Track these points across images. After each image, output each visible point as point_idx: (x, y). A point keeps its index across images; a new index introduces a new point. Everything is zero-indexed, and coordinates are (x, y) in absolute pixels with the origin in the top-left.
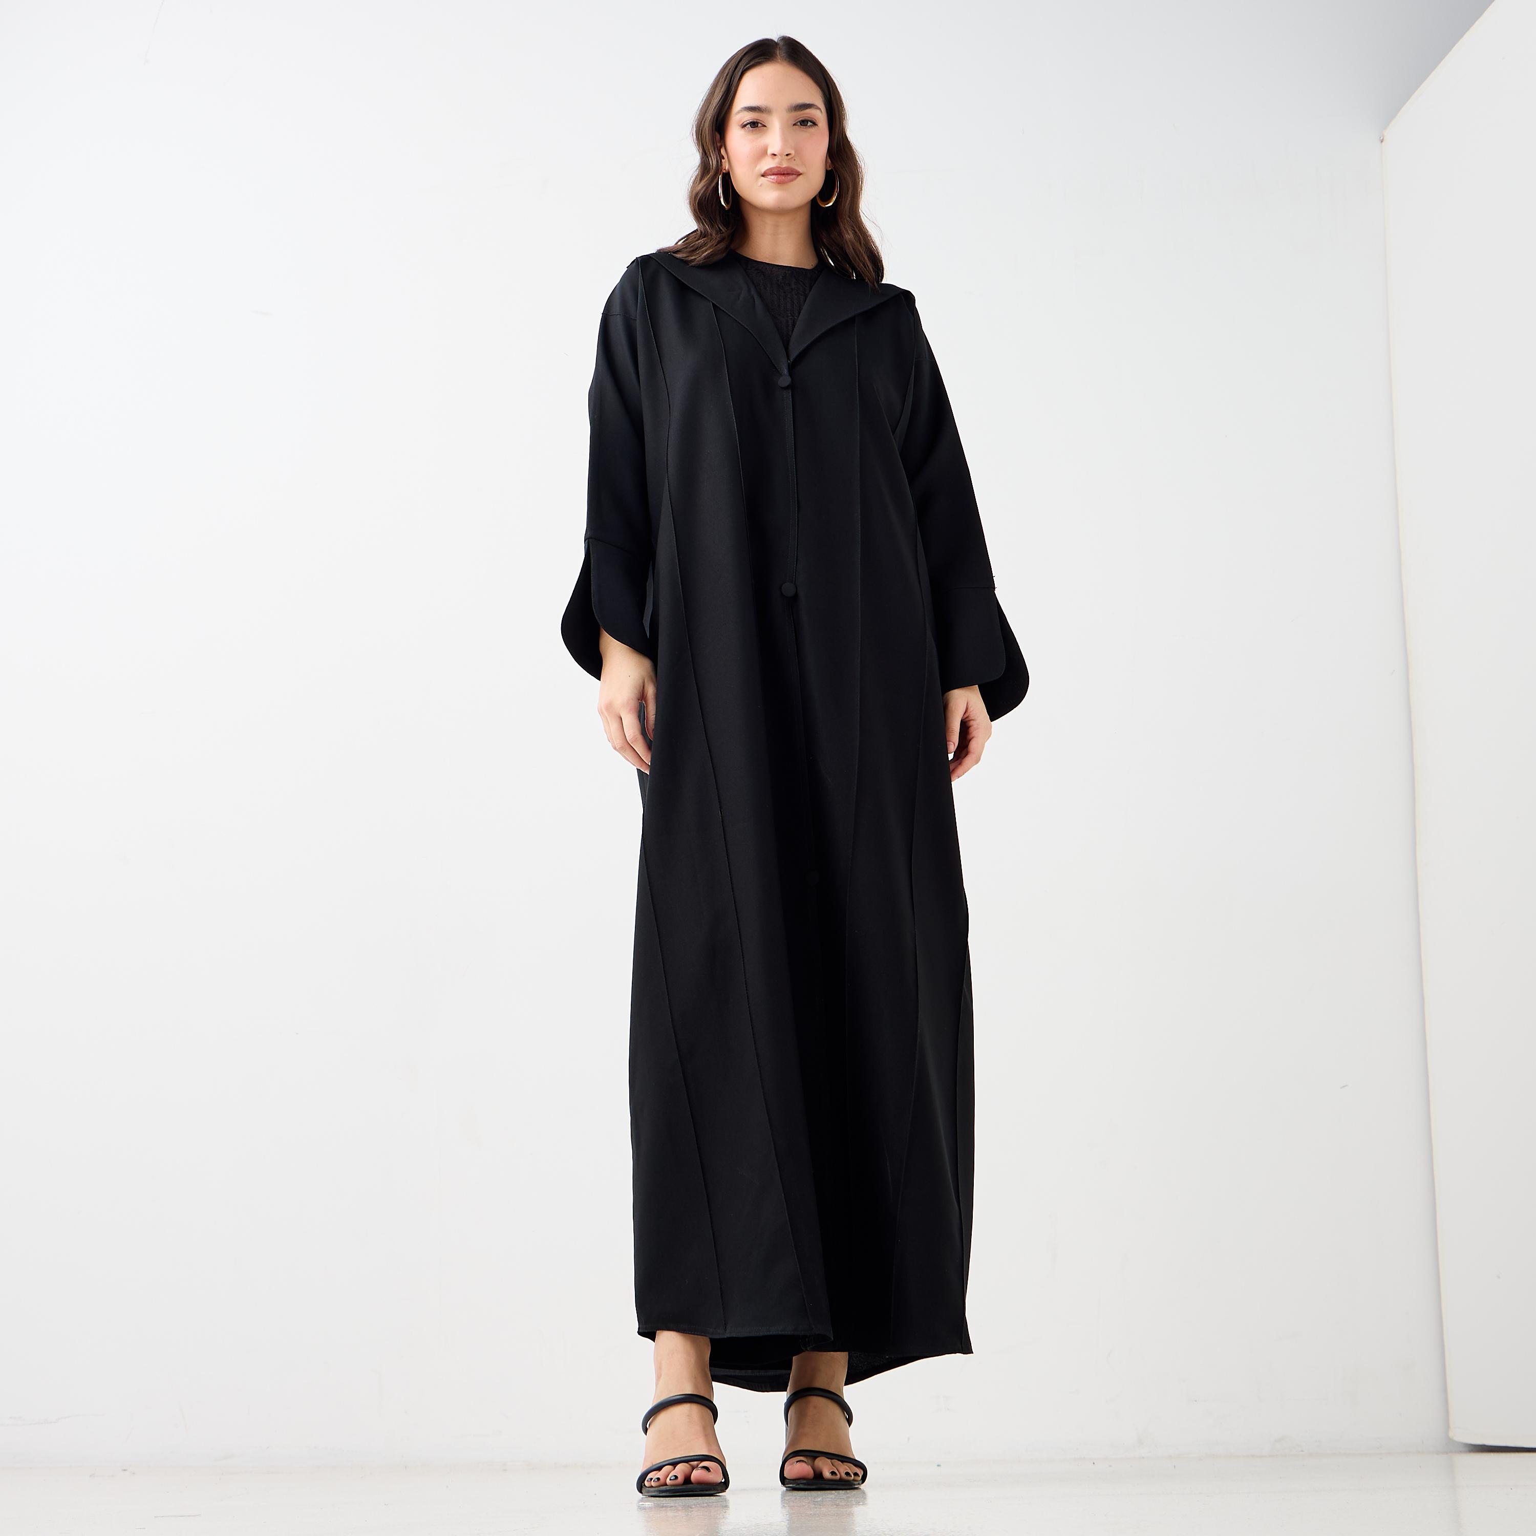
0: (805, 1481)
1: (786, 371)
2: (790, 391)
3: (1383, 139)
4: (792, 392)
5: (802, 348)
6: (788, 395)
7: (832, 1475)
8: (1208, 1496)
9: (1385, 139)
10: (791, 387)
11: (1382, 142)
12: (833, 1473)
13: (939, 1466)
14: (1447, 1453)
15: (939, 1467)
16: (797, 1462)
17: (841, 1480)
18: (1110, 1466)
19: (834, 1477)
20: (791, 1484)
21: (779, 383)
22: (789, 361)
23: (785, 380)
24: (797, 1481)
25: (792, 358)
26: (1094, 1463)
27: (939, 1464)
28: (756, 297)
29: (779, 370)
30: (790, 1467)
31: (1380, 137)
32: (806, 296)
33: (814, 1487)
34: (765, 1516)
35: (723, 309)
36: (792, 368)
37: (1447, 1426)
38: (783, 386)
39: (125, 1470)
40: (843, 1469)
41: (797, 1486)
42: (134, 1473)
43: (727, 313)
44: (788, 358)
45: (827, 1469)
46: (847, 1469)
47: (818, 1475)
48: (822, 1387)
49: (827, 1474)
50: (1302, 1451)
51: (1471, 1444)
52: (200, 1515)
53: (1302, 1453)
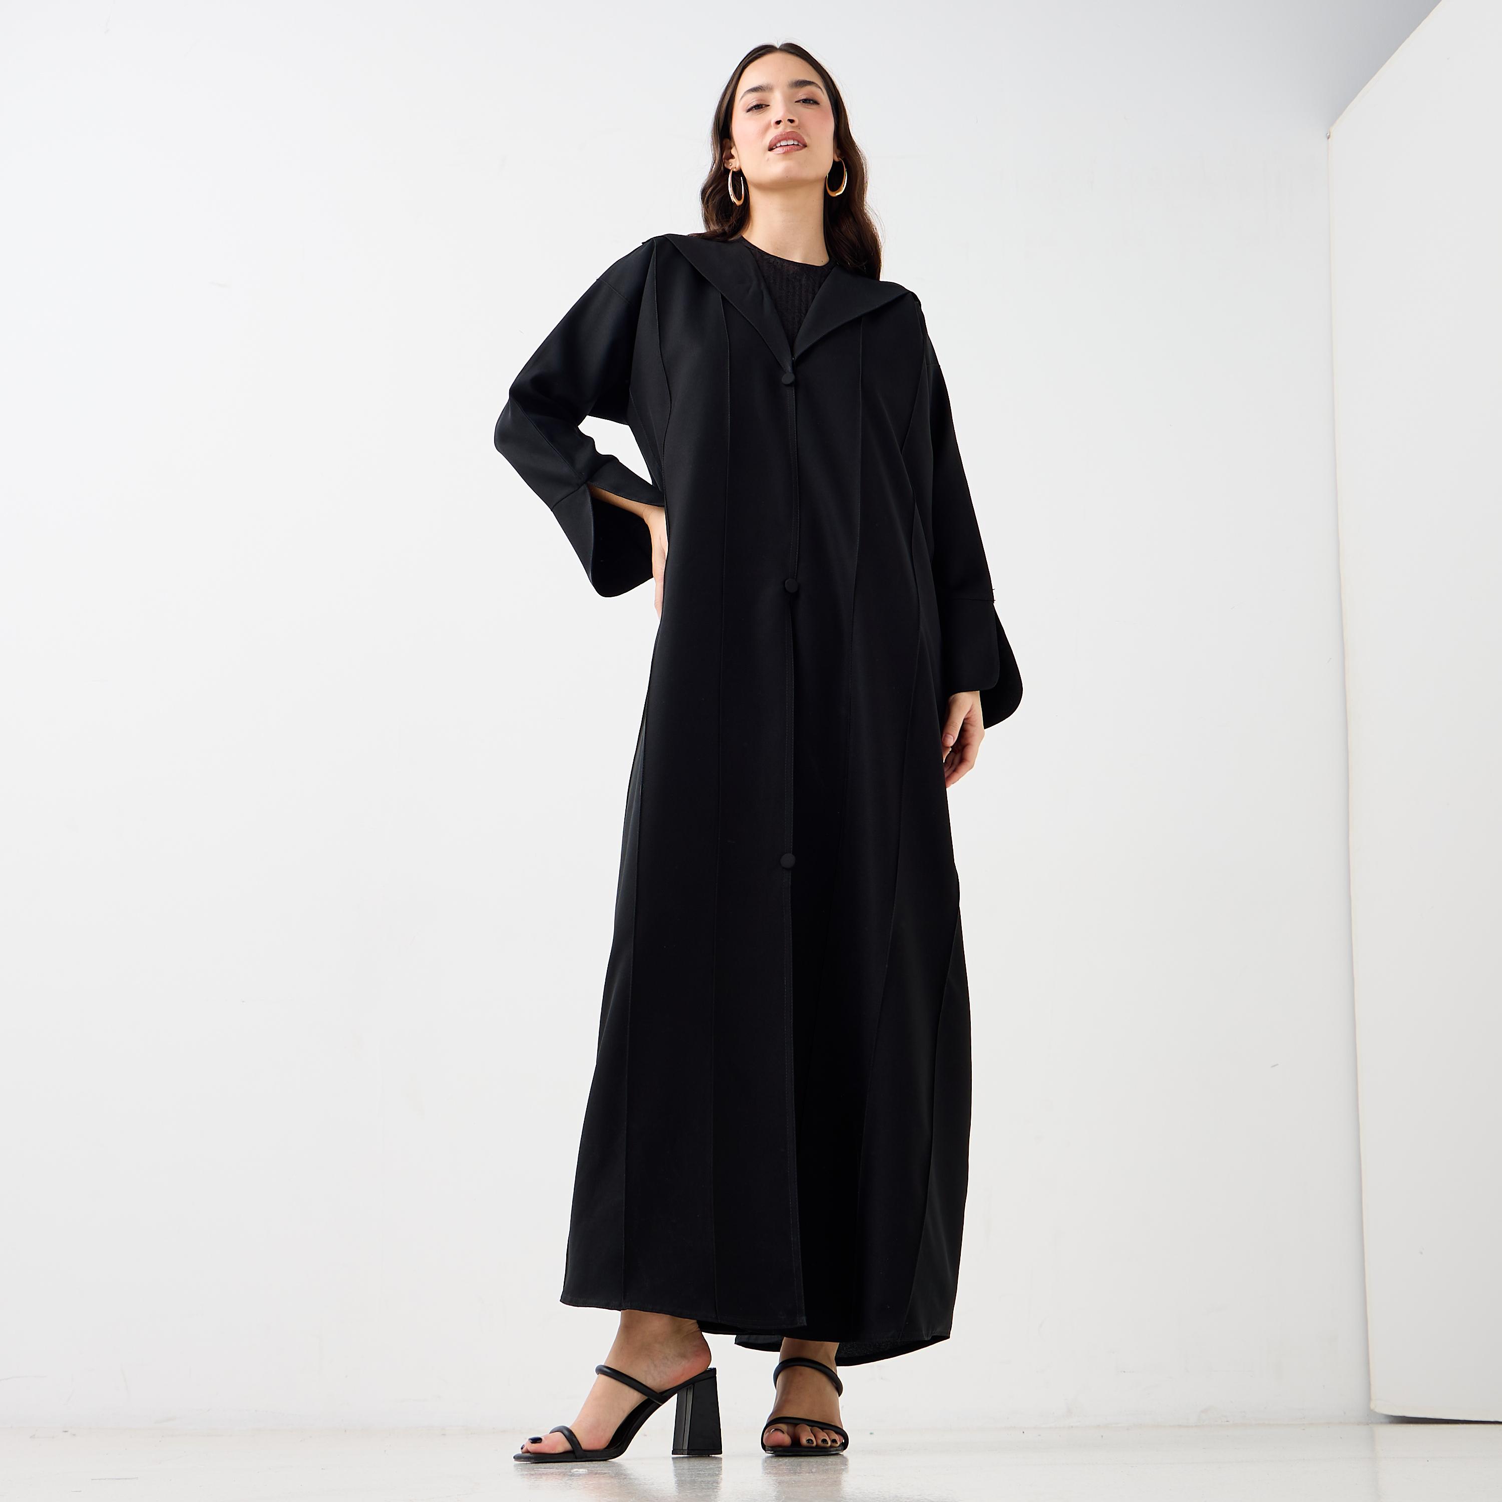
1: (789, 368)
2: (793, 388)
3: (1329, 136)
4: (795, 389)
5: (806, 346)
6: (790, 393)
7: (808, 1442)
9: (1331, 135)
10: (795, 384)
11: (1328, 138)
12: (810, 1440)
14: (1368, 1424)
15: (871, 1435)
16: (778, 1428)
17: (817, 1446)
18: (1039, 1435)
19: (810, 1444)
20: (769, 1449)
21: (782, 380)
22: (793, 359)
23: (788, 378)
24: (775, 1447)
25: (796, 356)
26: (1023, 1432)
27: (872, 1432)
28: (765, 292)
29: (783, 367)
30: (771, 1433)
31: (1327, 134)
32: (814, 294)
33: (791, 1453)
35: (732, 303)
36: (795, 365)
37: (1369, 1399)
38: (785, 383)
39: (66, 1432)
41: (778, 1452)
42: (74, 1435)
43: (735, 308)
44: (793, 355)
45: (805, 1436)
46: (825, 1437)
47: (795, 1442)
48: (808, 1358)
49: (804, 1441)
50: (1227, 1421)
51: (1392, 1416)
52: (137, 1478)
53: (1227, 1423)
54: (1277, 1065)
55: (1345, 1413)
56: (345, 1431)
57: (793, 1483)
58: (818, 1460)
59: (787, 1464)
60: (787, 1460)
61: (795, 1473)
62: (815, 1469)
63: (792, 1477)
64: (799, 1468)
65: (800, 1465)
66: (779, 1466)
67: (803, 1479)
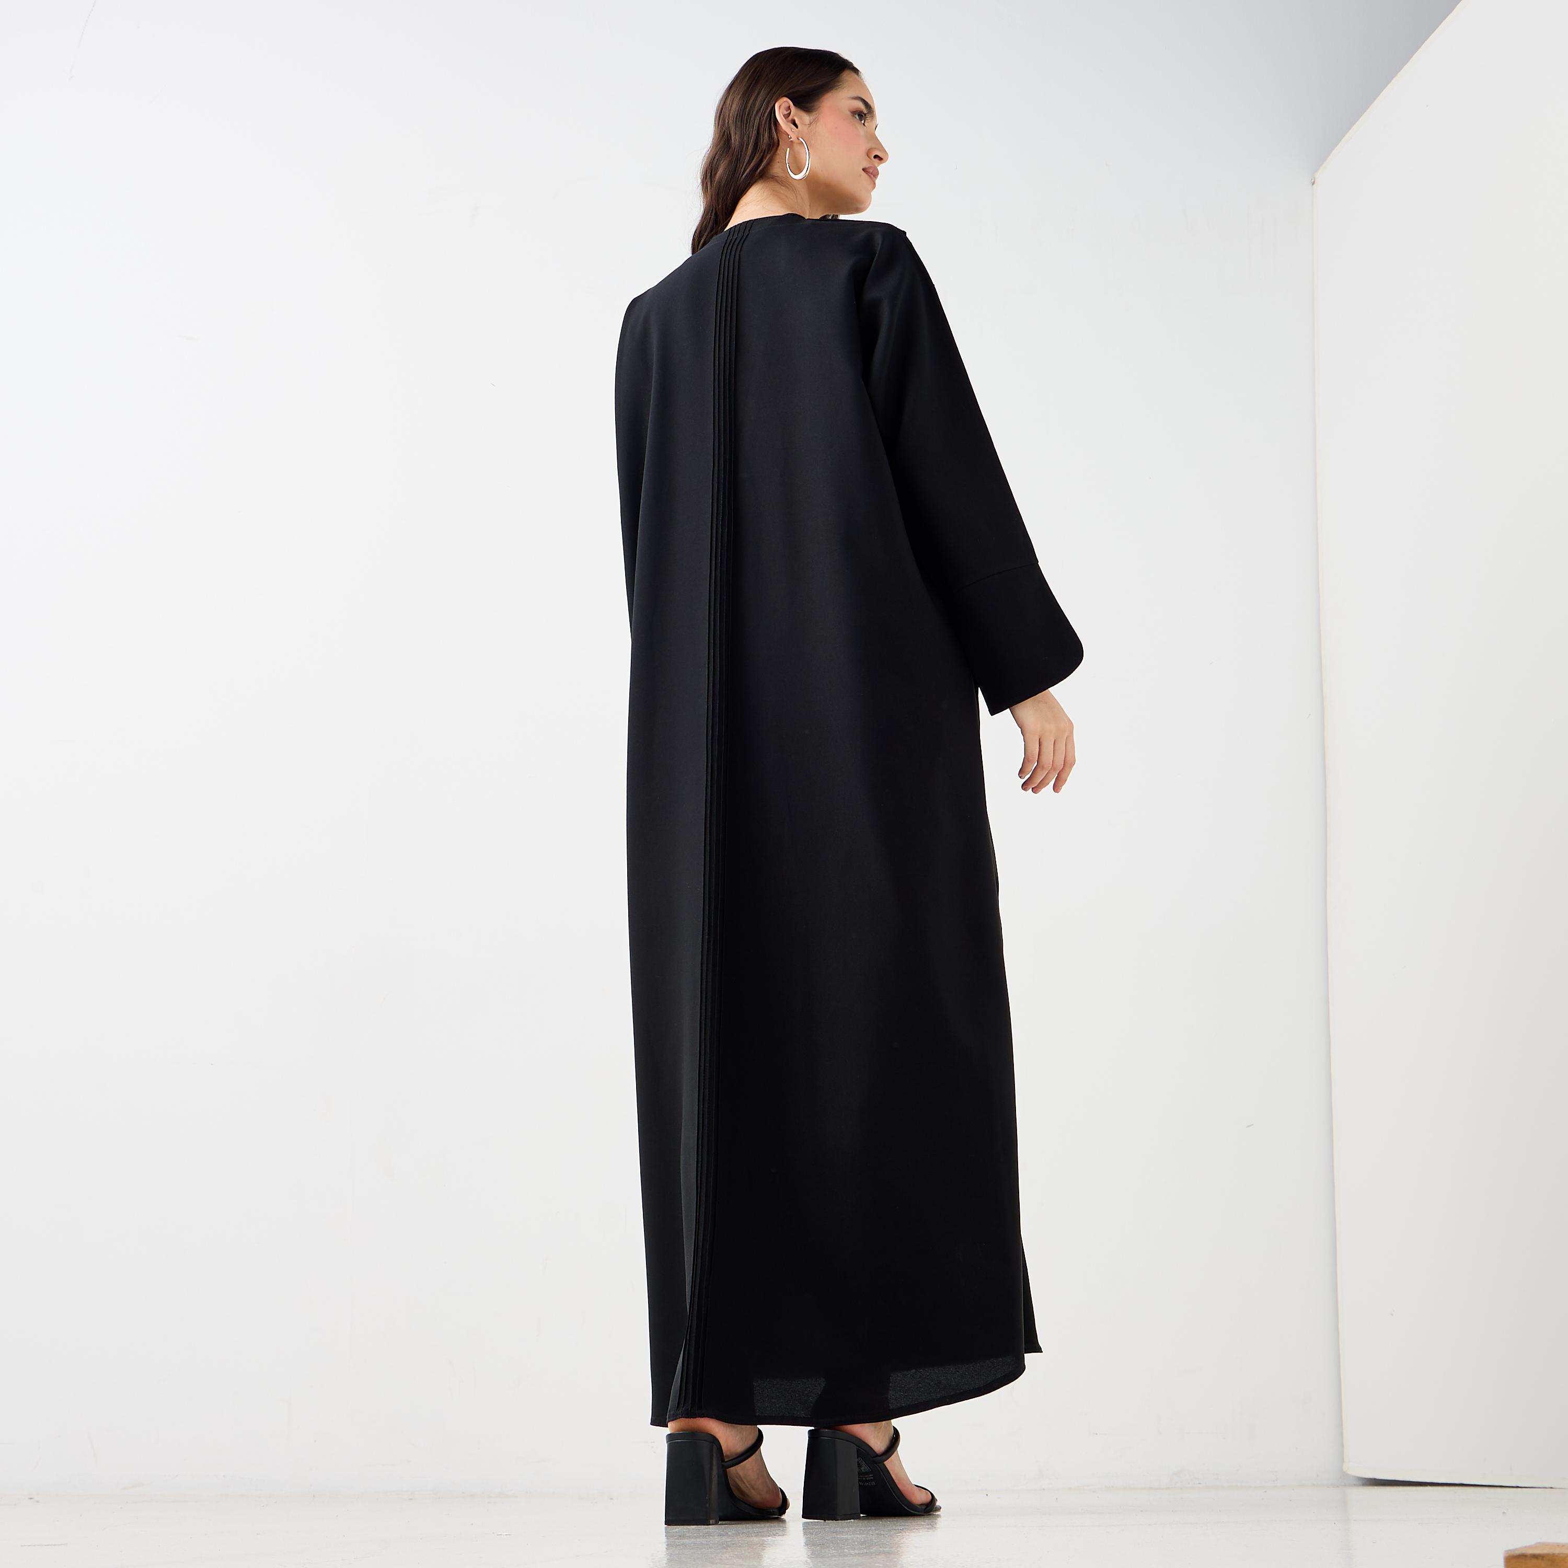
9: (1316, 181)
11: (1313, 184)
14: (1341, 1486)
31: (1312, 180)
37: (1343, 1461)
39: (31, 1499)
50: (1200, 1484)
51: (1366, 1479)
53: (1199, 1485)
54: (1252, 1125)
55: (1317, 1475)
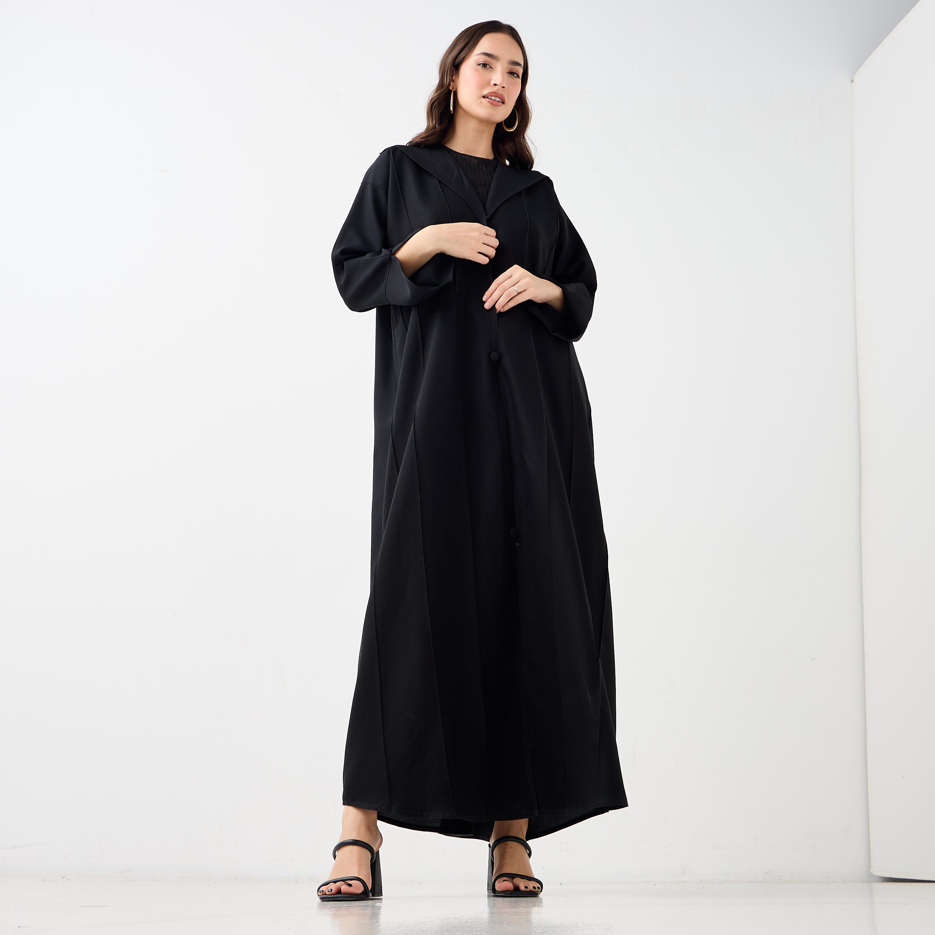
0: (509, 892)
3: (853, 81)
5: (494, 208)
7: (525, 888)
8: (722, 906)
9: (854, 80)
11: (852, 82)
12: (526, 887)
13: (561, 884)
14: (869, 882)
16: (504, 881)
17: (530, 891)
18: (665, 886)
19: (526, 890)
20: (500, 894)
22: (487, 217)
24: (504, 892)
25: (489, 215)
26: (655, 884)
27: (561, 883)
28: (463, 176)
30: (499, 884)
31: (852, 79)
32: (492, 177)
33: (515, 895)
34: (452, 913)
35: (445, 183)
36: (489, 221)
37: (870, 867)
39: (64, 878)
40: (531, 885)
41: (505, 895)
42: (69, 880)
43: (447, 186)
44: (487, 215)
45: (522, 884)
46: (534, 885)
47: (517, 888)
48: (513, 836)
49: (522, 888)
50: (781, 879)
51: (884, 877)
52: (108, 906)
55: (854, 875)
56: (236, 879)
57: (512, 914)
58: (528, 900)
59: (509, 902)
60: (508, 900)
61: (514, 907)
62: (526, 905)
63: (512, 909)
64: (516, 904)
65: (517, 903)
66: (504, 903)
67: (519, 911)
